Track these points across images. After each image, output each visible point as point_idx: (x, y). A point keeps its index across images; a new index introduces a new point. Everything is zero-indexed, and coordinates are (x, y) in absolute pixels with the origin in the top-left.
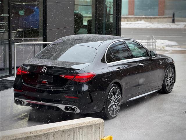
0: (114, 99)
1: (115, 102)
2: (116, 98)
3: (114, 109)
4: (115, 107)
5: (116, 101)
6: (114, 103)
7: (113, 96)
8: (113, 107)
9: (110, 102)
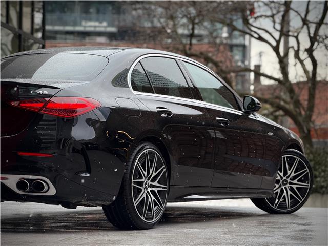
0: (148, 180)
1: (152, 186)
2: (154, 174)
3: (152, 205)
4: (153, 198)
5: (156, 183)
6: (149, 189)
7: (146, 173)
8: (150, 200)
9: (139, 191)
